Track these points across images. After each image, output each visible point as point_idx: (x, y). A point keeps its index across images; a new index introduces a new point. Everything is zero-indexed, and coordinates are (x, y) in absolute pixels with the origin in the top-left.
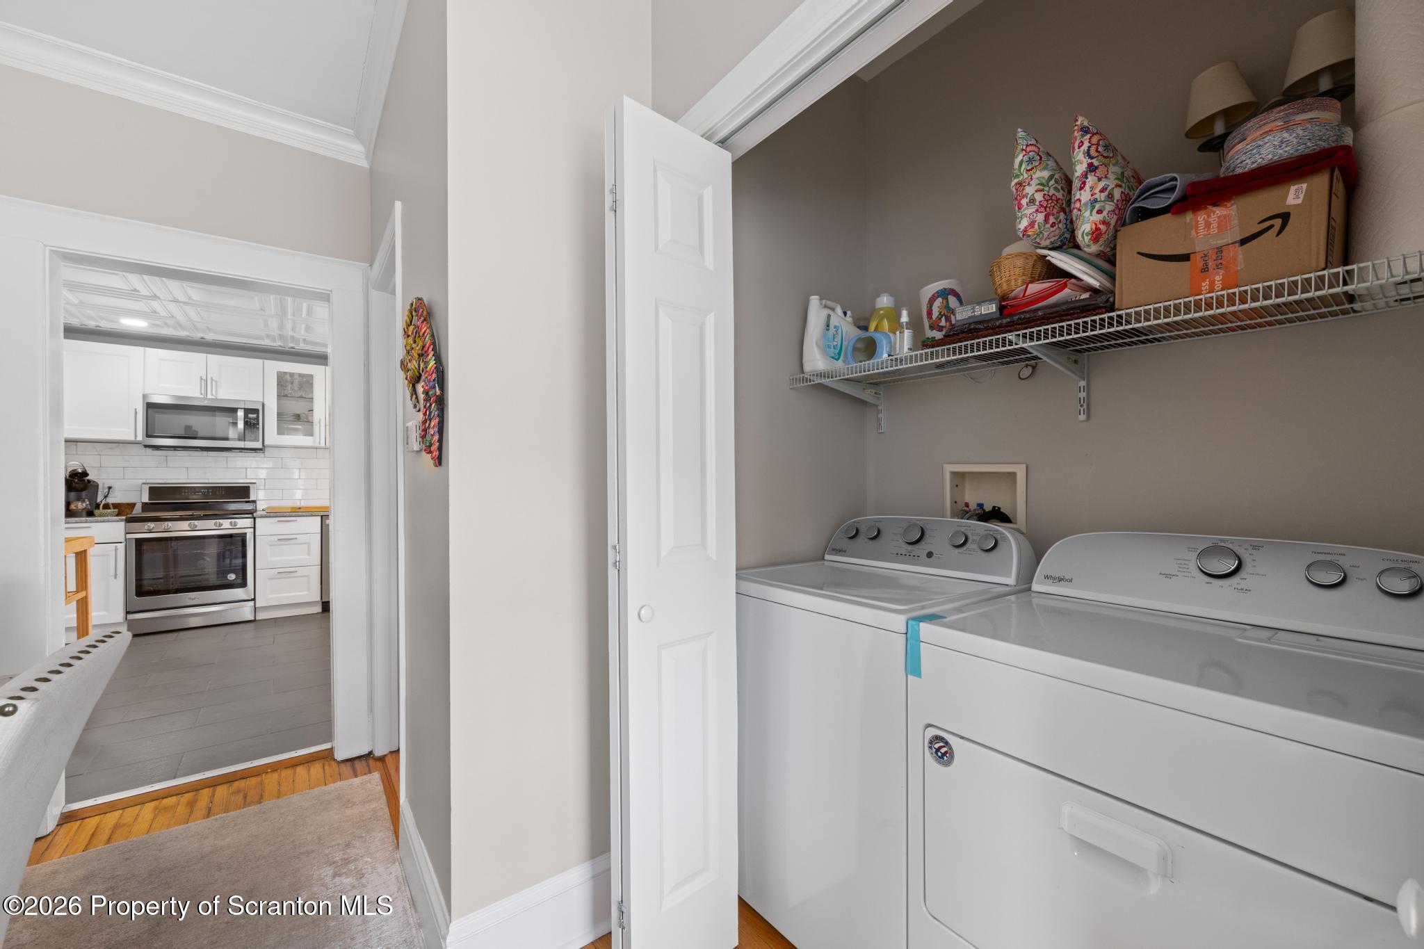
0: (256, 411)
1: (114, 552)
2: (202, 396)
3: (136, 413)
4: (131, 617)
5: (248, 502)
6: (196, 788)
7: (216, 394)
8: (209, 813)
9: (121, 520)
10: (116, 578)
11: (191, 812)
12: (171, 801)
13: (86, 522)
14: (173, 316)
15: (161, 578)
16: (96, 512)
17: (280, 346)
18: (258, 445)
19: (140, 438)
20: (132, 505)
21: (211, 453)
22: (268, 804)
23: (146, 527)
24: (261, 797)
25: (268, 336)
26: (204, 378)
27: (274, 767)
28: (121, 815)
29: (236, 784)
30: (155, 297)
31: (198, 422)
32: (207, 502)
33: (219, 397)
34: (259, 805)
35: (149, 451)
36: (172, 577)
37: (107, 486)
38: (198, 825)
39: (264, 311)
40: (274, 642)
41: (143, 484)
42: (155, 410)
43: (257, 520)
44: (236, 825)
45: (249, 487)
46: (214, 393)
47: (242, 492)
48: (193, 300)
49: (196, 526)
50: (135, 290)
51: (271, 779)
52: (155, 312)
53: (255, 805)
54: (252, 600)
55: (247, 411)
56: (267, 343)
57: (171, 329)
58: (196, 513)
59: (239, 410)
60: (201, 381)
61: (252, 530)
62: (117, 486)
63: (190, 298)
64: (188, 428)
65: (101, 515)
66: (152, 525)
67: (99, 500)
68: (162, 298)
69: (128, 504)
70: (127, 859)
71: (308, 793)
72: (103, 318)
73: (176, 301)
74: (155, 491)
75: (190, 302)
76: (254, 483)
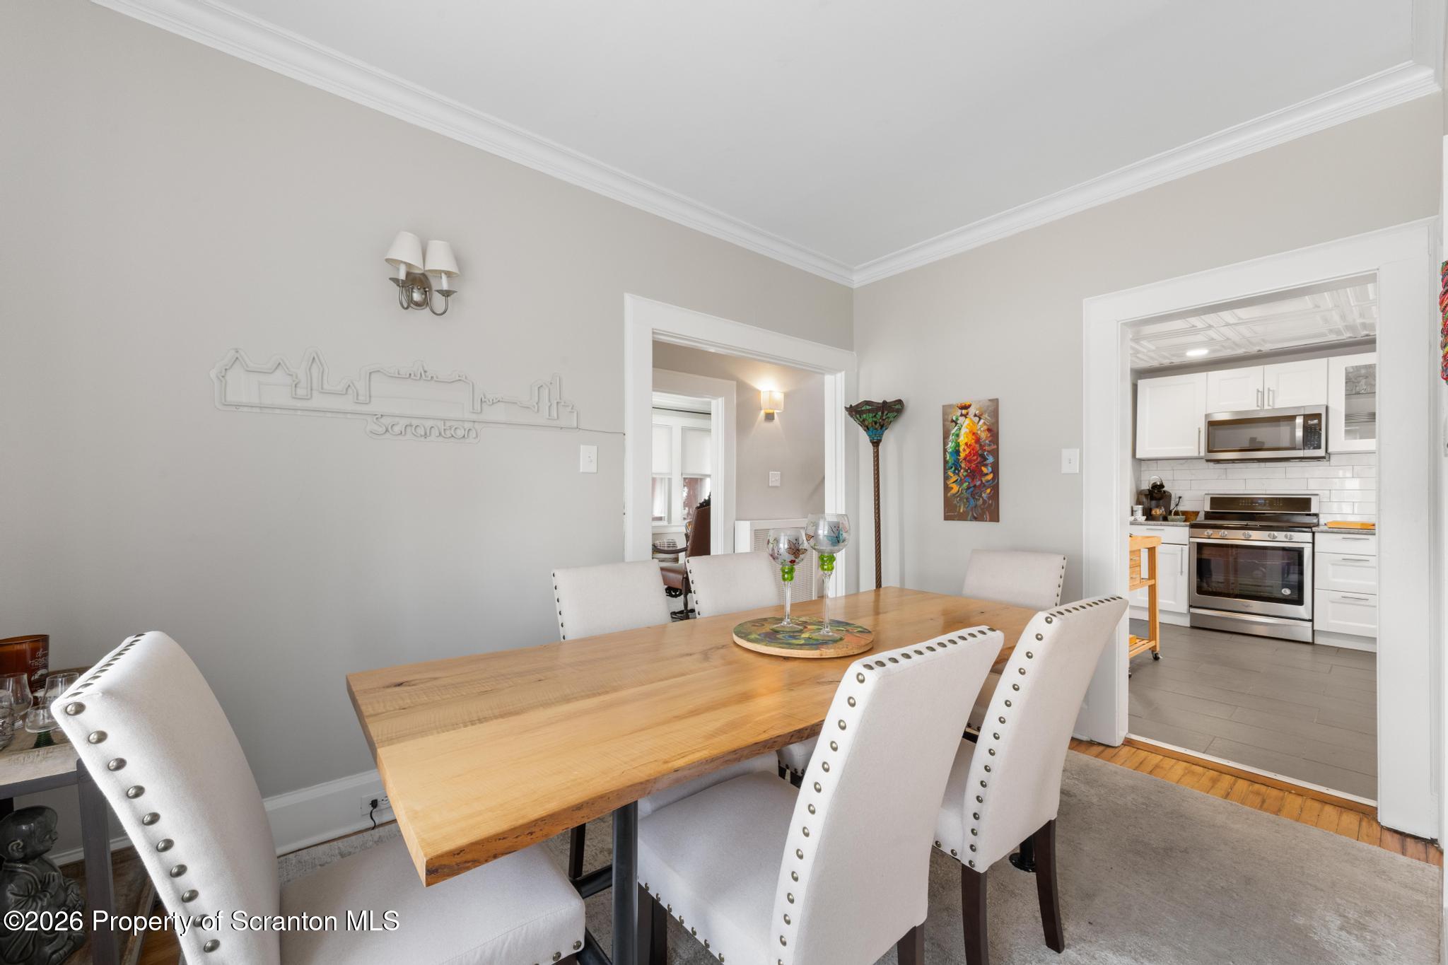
0: (1318, 416)
1: (1180, 553)
2: (1258, 409)
3: (1200, 432)
4: (1193, 610)
5: (1309, 515)
6: (1222, 771)
7: (1274, 403)
8: (1227, 796)
9: (1186, 526)
10: (1181, 574)
11: (1212, 787)
12: (1199, 770)
13: (1161, 525)
14: (1228, 339)
15: (1221, 583)
16: (1169, 517)
17: (1350, 337)
18: (1321, 452)
19: (1202, 454)
20: (1197, 513)
21: (1268, 464)
22: (1283, 820)
23: (1206, 533)
24: (1279, 810)
25: (1331, 331)
26: (1261, 389)
27: (1301, 792)
28: (1162, 760)
29: (1257, 786)
30: (1210, 327)
31: (1262, 433)
32: (1264, 513)
33: (1277, 406)
34: (1274, 816)
35: (1211, 464)
36: (1232, 583)
37: (1178, 496)
38: (1215, 799)
39: (1319, 307)
40: (1330, 671)
41: (1206, 494)
42: (1215, 427)
43: (1316, 535)
44: (1248, 819)
45: (1310, 499)
46: (1271, 403)
47: (1303, 504)
48: (1242, 319)
49: (1250, 536)
50: (1193, 326)
51: (1294, 802)
52: (1213, 339)
53: (1271, 813)
54: (1309, 621)
55: (1307, 417)
56: (1332, 338)
57: (1229, 350)
58: (1251, 523)
59: (1297, 417)
60: (1258, 394)
61: (1311, 545)
62: (1187, 496)
63: (1240, 319)
64: (1253, 440)
65: (1173, 521)
66: (1210, 531)
67: (1171, 509)
68: (1215, 326)
69: (1193, 512)
70: (1159, 792)
71: (1332, 835)
72: (1174, 355)
73: (1227, 325)
74: (1215, 501)
75: (1241, 321)
76: (1317, 495)
